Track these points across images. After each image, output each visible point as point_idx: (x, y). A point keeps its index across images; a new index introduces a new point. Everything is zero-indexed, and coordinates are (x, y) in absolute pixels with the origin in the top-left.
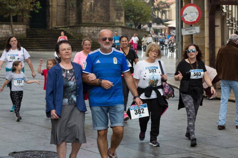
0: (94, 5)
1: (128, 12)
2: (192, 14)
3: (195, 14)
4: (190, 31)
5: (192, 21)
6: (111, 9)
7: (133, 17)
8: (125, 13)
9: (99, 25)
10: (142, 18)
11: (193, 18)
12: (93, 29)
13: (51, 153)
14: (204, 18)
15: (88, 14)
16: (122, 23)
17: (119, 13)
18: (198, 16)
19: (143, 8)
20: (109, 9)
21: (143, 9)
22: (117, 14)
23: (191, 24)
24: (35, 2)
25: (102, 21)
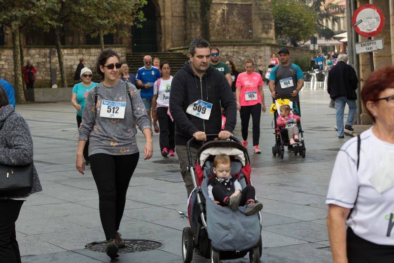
0: (228, 14)
1: (280, 22)
2: (372, 20)
3: (376, 20)
4: (368, 47)
5: (371, 31)
6: (253, 19)
7: (287, 28)
8: (276, 24)
9: (236, 44)
10: (303, 30)
11: (372, 26)
12: (227, 50)
13: (149, 243)
14: (390, 25)
15: (220, 27)
16: (272, 39)
17: (267, 24)
18: (379, 23)
19: (303, 14)
20: (252, 18)
21: (302, 16)
22: (264, 25)
23: (369, 36)
24: (137, 12)
25: (241, 37)
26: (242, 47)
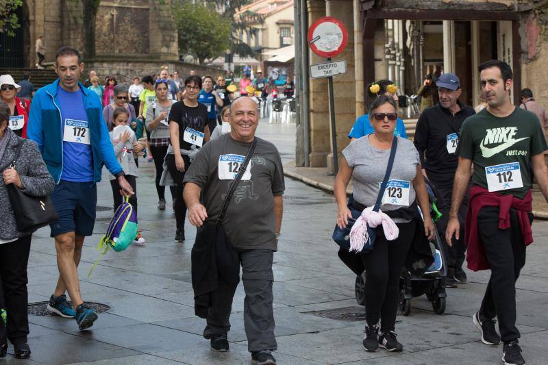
0: (117, 19)
1: (184, 33)
2: (331, 37)
4: (326, 70)
5: (330, 51)
6: (150, 28)
7: (194, 42)
8: (179, 35)
9: (130, 60)
11: (332, 44)
12: (118, 67)
14: (353, 44)
15: (107, 38)
16: (175, 55)
17: (168, 36)
18: (341, 40)
19: (215, 24)
20: (148, 27)
21: (214, 26)
22: (164, 36)
23: (329, 57)
24: (8, 15)
25: (134, 50)
26: (138, 64)
